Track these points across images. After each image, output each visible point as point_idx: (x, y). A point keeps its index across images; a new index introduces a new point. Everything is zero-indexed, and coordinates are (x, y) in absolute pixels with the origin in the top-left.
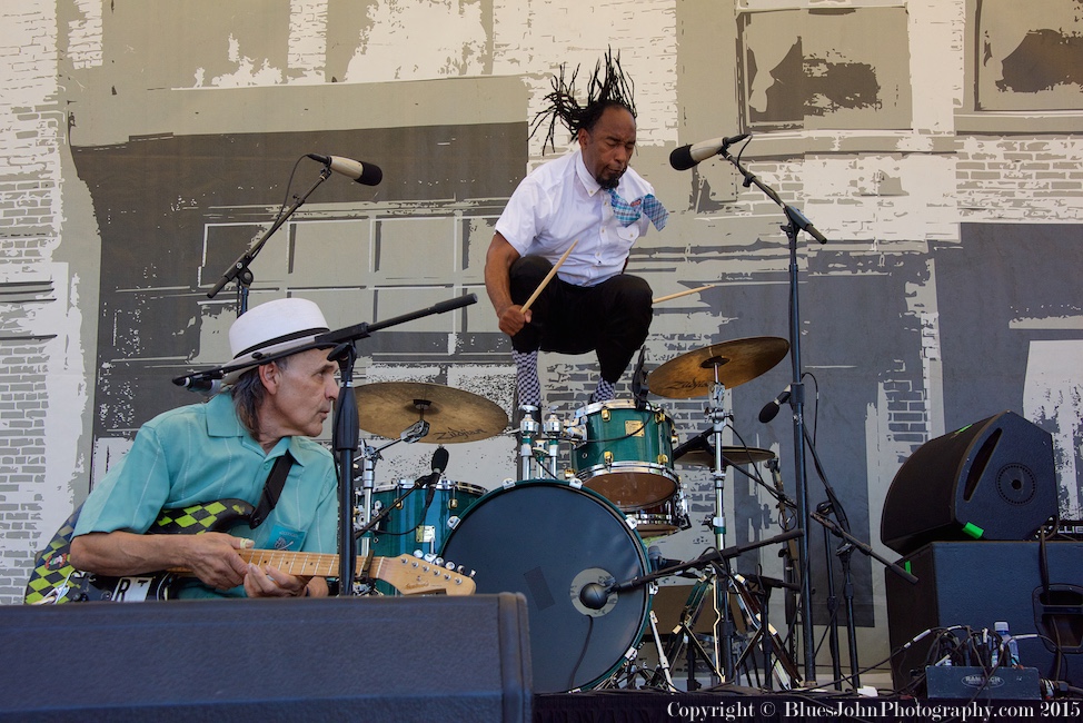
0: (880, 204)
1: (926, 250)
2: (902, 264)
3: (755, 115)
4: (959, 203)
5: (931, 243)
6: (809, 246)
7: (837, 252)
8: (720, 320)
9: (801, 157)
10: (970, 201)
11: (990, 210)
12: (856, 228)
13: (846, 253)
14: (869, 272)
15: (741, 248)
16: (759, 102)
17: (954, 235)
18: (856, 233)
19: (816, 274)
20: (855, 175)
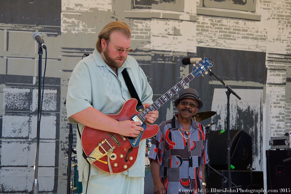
0: (174, 38)
2: (179, 60)
4: (197, 39)
5: (188, 53)
6: (152, 52)
7: (160, 54)
10: (200, 39)
11: (205, 43)
12: (166, 46)
13: (163, 55)
14: (170, 62)
17: (195, 51)
18: (166, 48)
19: (154, 62)
20: (167, 27)
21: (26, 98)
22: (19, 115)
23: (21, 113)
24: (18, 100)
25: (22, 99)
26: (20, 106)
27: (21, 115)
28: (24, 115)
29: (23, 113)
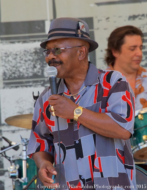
21: (36, 57)
22: (26, 86)
23: (29, 82)
24: (22, 62)
25: (29, 60)
26: (27, 71)
27: (30, 86)
28: (35, 85)
29: (34, 82)
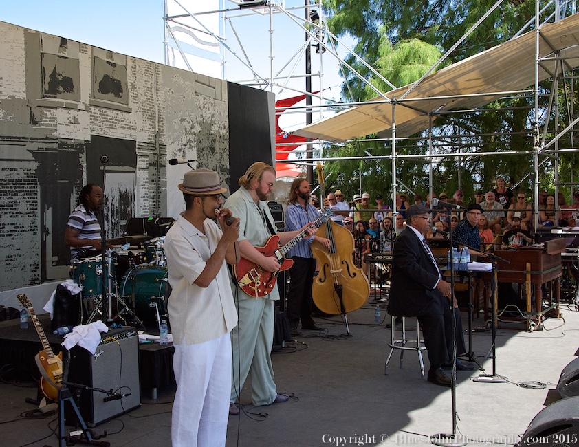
0: (74, 127)
1: (83, 142)
2: (79, 147)
3: (46, 92)
4: (90, 128)
5: (85, 141)
6: (58, 139)
7: (65, 142)
8: (37, 164)
9: (56, 108)
10: (93, 127)
11: (96, 131)
12: (69, 134)
13: (67, 142)
14: (72, 150)
15: (42, 139)
16: (46, 87)
17: (89, 139)
20: (69, 116)
